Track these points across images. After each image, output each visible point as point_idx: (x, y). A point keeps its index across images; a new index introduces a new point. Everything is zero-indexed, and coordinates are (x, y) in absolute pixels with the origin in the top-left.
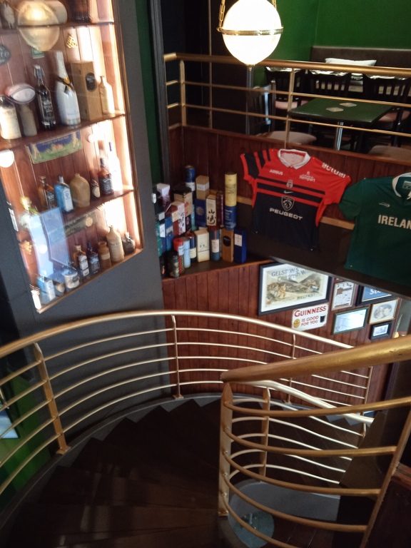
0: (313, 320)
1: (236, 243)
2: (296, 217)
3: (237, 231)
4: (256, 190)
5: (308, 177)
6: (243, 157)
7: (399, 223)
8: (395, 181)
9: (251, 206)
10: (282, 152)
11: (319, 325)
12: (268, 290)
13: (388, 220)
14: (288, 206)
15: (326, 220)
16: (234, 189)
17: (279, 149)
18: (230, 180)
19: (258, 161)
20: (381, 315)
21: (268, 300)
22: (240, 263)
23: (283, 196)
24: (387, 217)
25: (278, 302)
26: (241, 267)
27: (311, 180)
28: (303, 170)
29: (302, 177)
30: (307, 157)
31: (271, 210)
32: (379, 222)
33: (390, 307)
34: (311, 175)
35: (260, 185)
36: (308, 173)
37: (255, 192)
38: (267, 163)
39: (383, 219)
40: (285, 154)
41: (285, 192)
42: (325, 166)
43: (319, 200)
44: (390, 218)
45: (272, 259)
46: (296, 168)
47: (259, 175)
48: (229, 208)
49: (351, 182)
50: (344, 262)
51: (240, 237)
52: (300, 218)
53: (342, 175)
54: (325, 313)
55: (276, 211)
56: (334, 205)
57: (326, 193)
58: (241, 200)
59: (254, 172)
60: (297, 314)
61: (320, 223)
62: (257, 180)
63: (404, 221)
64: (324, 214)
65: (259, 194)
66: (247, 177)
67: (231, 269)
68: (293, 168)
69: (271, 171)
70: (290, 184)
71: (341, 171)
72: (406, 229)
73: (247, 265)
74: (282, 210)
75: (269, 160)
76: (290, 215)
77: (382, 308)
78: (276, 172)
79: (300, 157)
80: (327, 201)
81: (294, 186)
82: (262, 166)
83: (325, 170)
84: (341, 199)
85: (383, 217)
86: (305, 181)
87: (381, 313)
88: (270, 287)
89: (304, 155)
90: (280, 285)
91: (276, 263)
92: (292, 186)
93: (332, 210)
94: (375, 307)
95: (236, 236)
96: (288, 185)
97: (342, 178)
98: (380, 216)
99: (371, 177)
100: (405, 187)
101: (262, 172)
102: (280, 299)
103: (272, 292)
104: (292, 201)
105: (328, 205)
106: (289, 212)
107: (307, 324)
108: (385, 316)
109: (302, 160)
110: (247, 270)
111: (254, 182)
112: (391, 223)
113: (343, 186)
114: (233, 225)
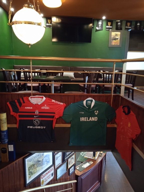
0: (49, 177)
1: (10, 150)
2: (42, 127)
3: (9, 143)
4: (18, 119)
5: (46, 108)
6: (8, 103)
7: (89, 119)
8: (85, 102)
9: (17, 128)
10: (31, 98)
11: (52, 178)
12: (29, 170)
13: (84, 119)
14: (37, 123)
15: (57, 126)
16: (6, 121)
17: (29, 97)
18: (3, 116)
19: (17, 104)
20: (71, 163)
21: (29, 176)
22: (13, 161)
23: (34, 119)
24: (83, 118)
25: (34, 175)
26: (14, 163)
27: (47, 108)
28: (43, 104)
29: (43, 108)
30: (44, 98)
31: (28, 127)
32: (81, 121)
33: (73, 158)
34: (47, 106)
35: (20, 116)
36: (46, 105)
37: (18, 120)
38: (23, 104)
39: (82, 119)
40: (32, 99)
41: (35, 117)
42: (53, 101)
43: (53, 117)
44: (85, 118)
45: (29, 153)
46: (39, 104)
47: (19, 111)
48: (4, 132)
49: (66, 106)
50: (69, 143)
51: (12, 146)
52: (44, 127)
53: (61, 103)
54: (53, 171)
55: (31, 127)
56: (60, 117)
57: (56, 113)
58: (10, 126)
59: (16, 110)
60: (42, 177)
61: (55, 127)
62: (18, 114)
63: (90, 118)
64: (56, 123)
65: (20, 120)
66: (12, 113)
67: (9, 166)
68: (38, 104)
69: (26, 108)
70: (37, 112)
71: (61, 102)
72: (92, 121)
73: (17, 160)
74: (34, 126)
75: (24, 102)
76: (39, 127)
77: (71, 160)
78: (29, 108)
79: (41, 99)
80: (57, 117)
81: (39, 113)
82: (20, 106)
83: (54, 102)
84: (63, 114)
85: (82, 118)
86: (45, 109)
87: (71, 162)
88: (30, 168)
89: (42, 98)
90: (34, 165)
91: (31, 154)
92: (38, 113)
93: (60, 120)
94: (69, 160)
95: (9, 146)
96: (36, 113)
97: (62, 105)
98: (81, 118)
99: (74, 102)
100: (88, 104)
101: (21, 109)
102: (35, 173)
103: (31, 171)
104: (39, 120)
105: (57, 119)
106: (38, 126)
107: (47, 180)
108: (72, 163)
109: (42, 100)
110: (18, 163)
111: (17, 115)
112: (86, 120)
113: (63, 108)
114: (6, 141)
